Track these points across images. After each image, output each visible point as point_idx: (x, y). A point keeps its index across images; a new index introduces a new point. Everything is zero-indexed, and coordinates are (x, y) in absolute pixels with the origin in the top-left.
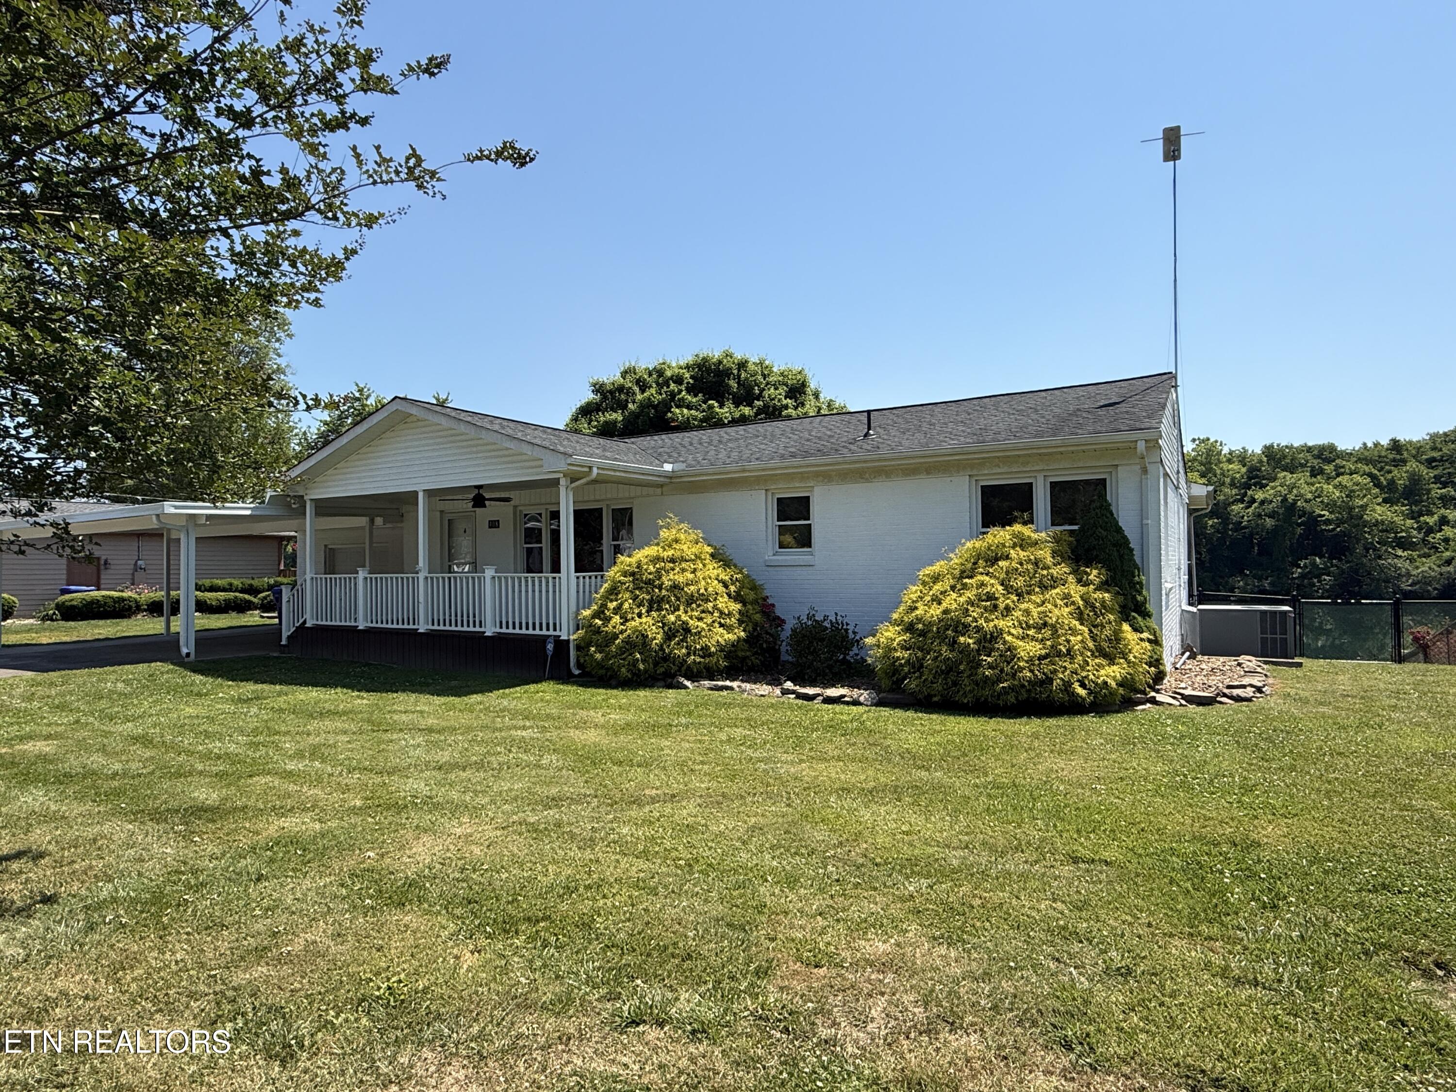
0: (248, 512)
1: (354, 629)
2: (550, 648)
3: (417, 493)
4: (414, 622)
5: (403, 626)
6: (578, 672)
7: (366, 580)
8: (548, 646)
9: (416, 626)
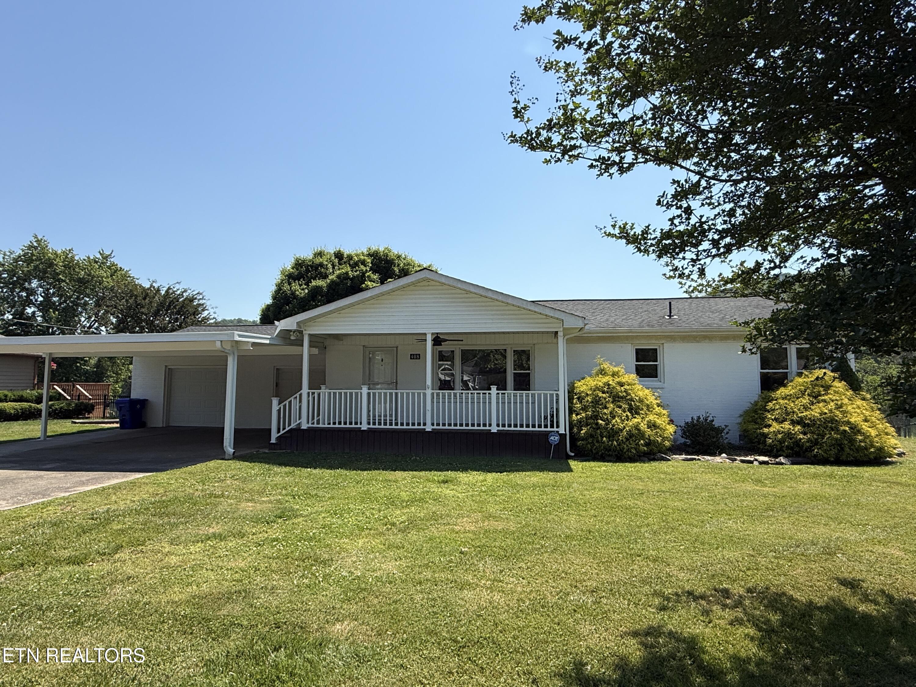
0: (267, 342)
2: (554, 439)
3: (425, 334)
4: (419, 424)
5: (408, 427)
6: (573, 454)
7: (369, 394)
8: (552, 438)
9: (422, 427)
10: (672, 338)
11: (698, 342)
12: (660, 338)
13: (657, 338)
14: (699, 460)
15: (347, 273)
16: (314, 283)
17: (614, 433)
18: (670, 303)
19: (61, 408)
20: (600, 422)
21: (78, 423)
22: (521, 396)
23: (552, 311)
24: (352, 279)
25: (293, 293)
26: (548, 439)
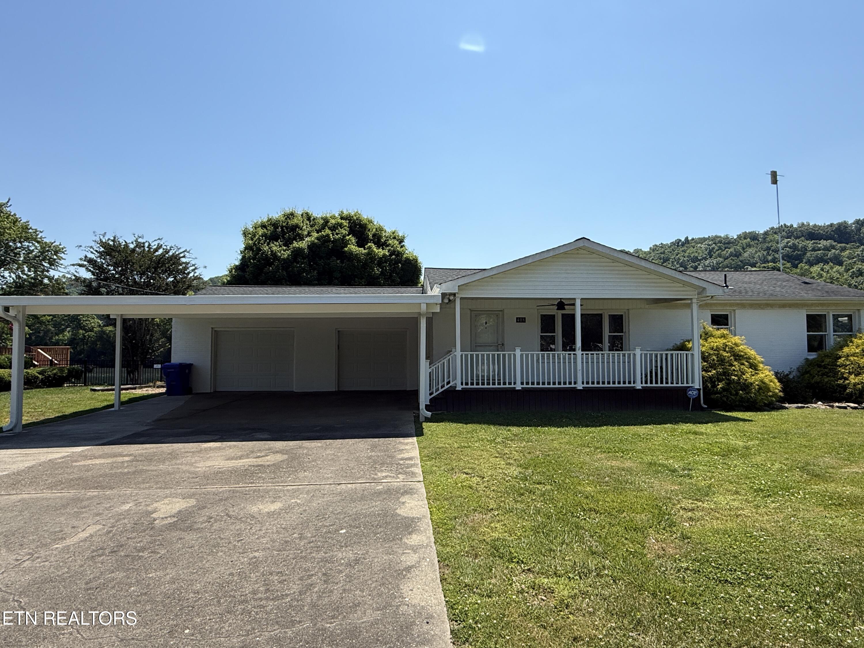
1: (514, 390)
2: (692, 394)
3: (574, 299)
4: (570, 383)
5: (560, 386)
6: (706, 406)
7: (522, 356)
8: (690, 392)
9: (573, 385)
10: (743, 306)
11: (762, 309)
12: (733, 305)
13: (731, 305)
14: (807, 407)
15: (328, 235)
16: (295, 244)
17: (747, 387)
18: (725, 275)
19: (55, 374)
20: (733, 377)
21: (99, 390)
22: (614, 356)
23: (697, 280)
24: (333, 242)
25: (274, 254)
26: (686, 393)
